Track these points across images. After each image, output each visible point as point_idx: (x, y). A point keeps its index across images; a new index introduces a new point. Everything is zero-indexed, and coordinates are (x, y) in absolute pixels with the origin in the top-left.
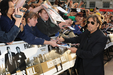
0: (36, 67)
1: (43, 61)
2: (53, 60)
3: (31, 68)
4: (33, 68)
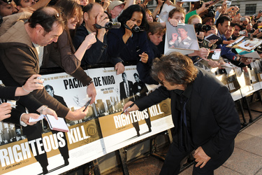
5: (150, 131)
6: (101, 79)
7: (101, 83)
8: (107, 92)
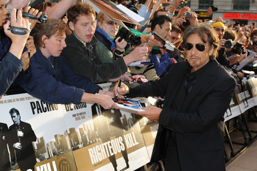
0: (62, 161)
1: (80, 146)
2: (105, 144)
3: (49, 164)
4: (54, 163)
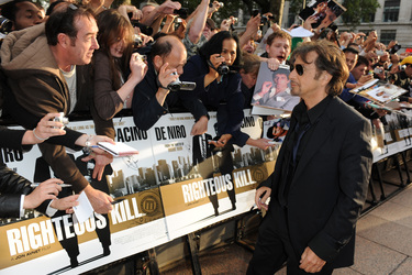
5: (234, 208)
6: (165, 130)
7: (166, 135)
8: (174, 150)
